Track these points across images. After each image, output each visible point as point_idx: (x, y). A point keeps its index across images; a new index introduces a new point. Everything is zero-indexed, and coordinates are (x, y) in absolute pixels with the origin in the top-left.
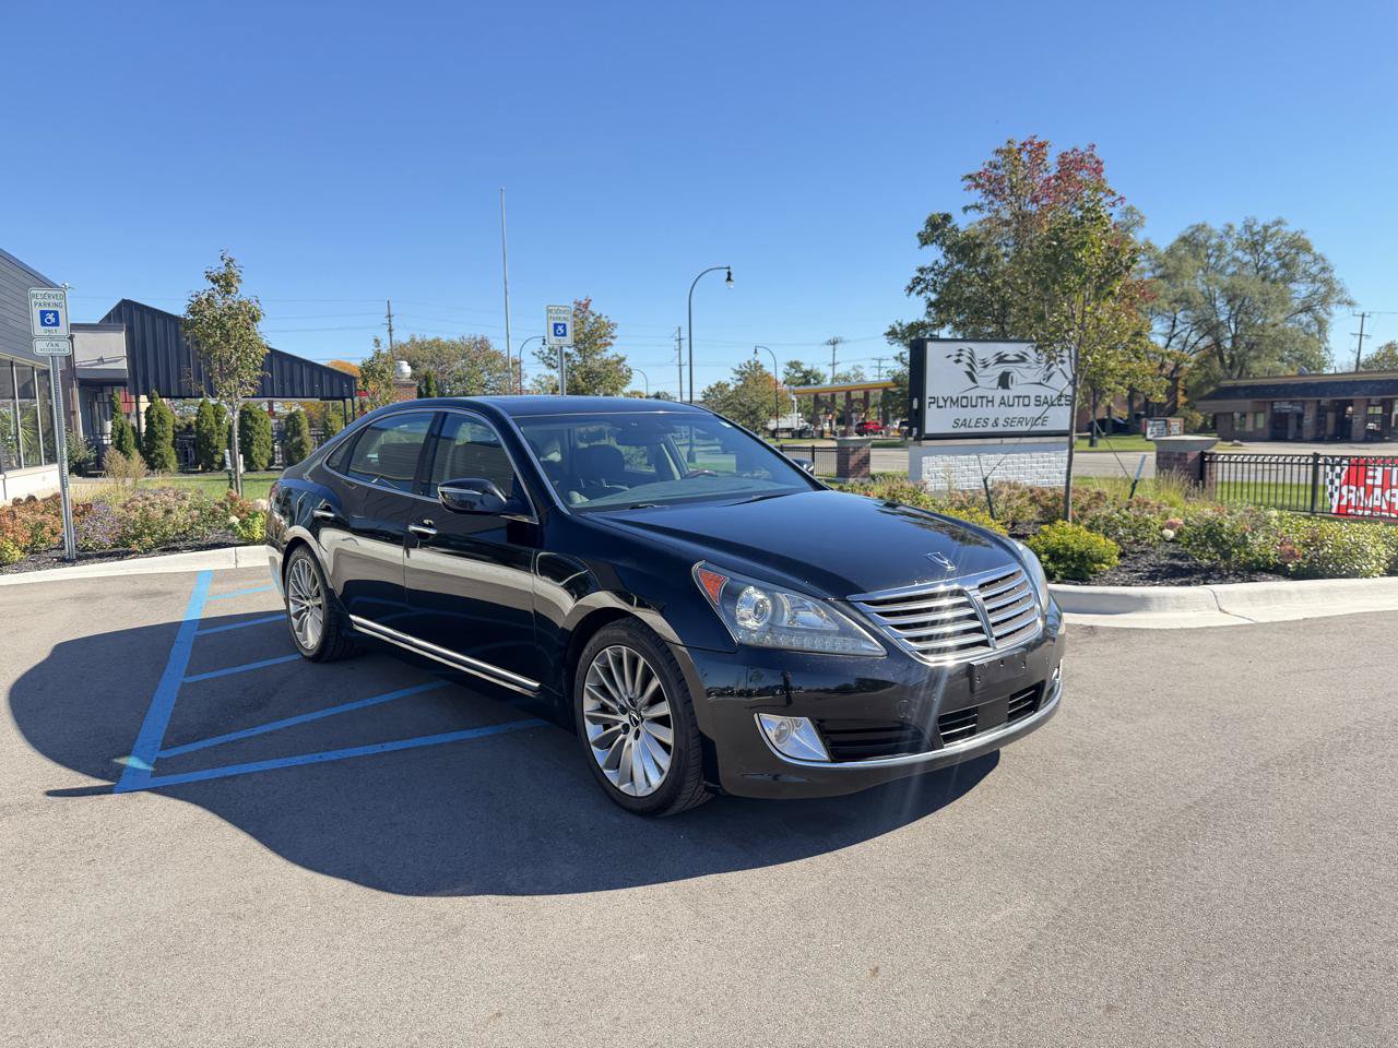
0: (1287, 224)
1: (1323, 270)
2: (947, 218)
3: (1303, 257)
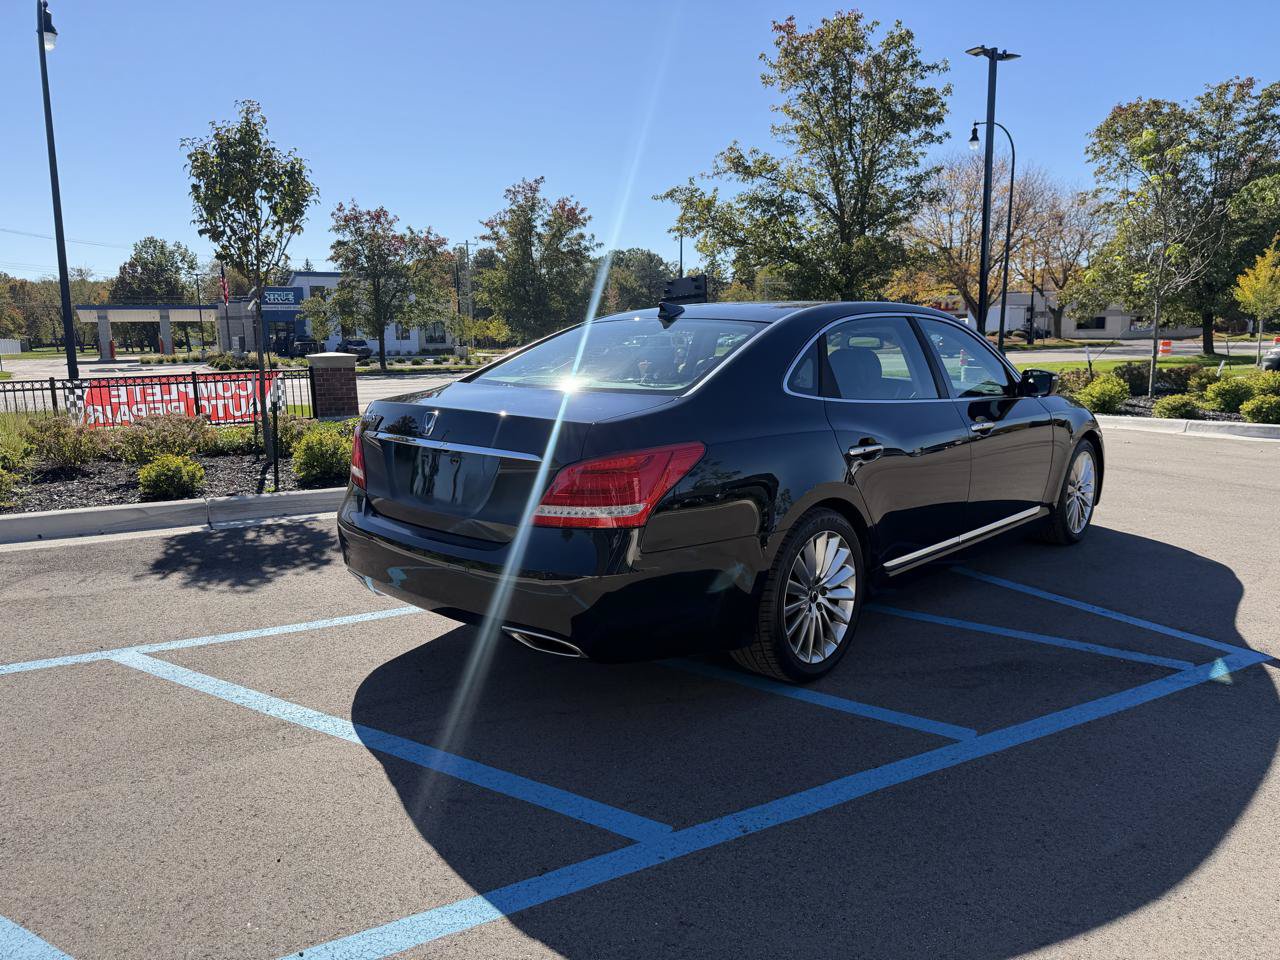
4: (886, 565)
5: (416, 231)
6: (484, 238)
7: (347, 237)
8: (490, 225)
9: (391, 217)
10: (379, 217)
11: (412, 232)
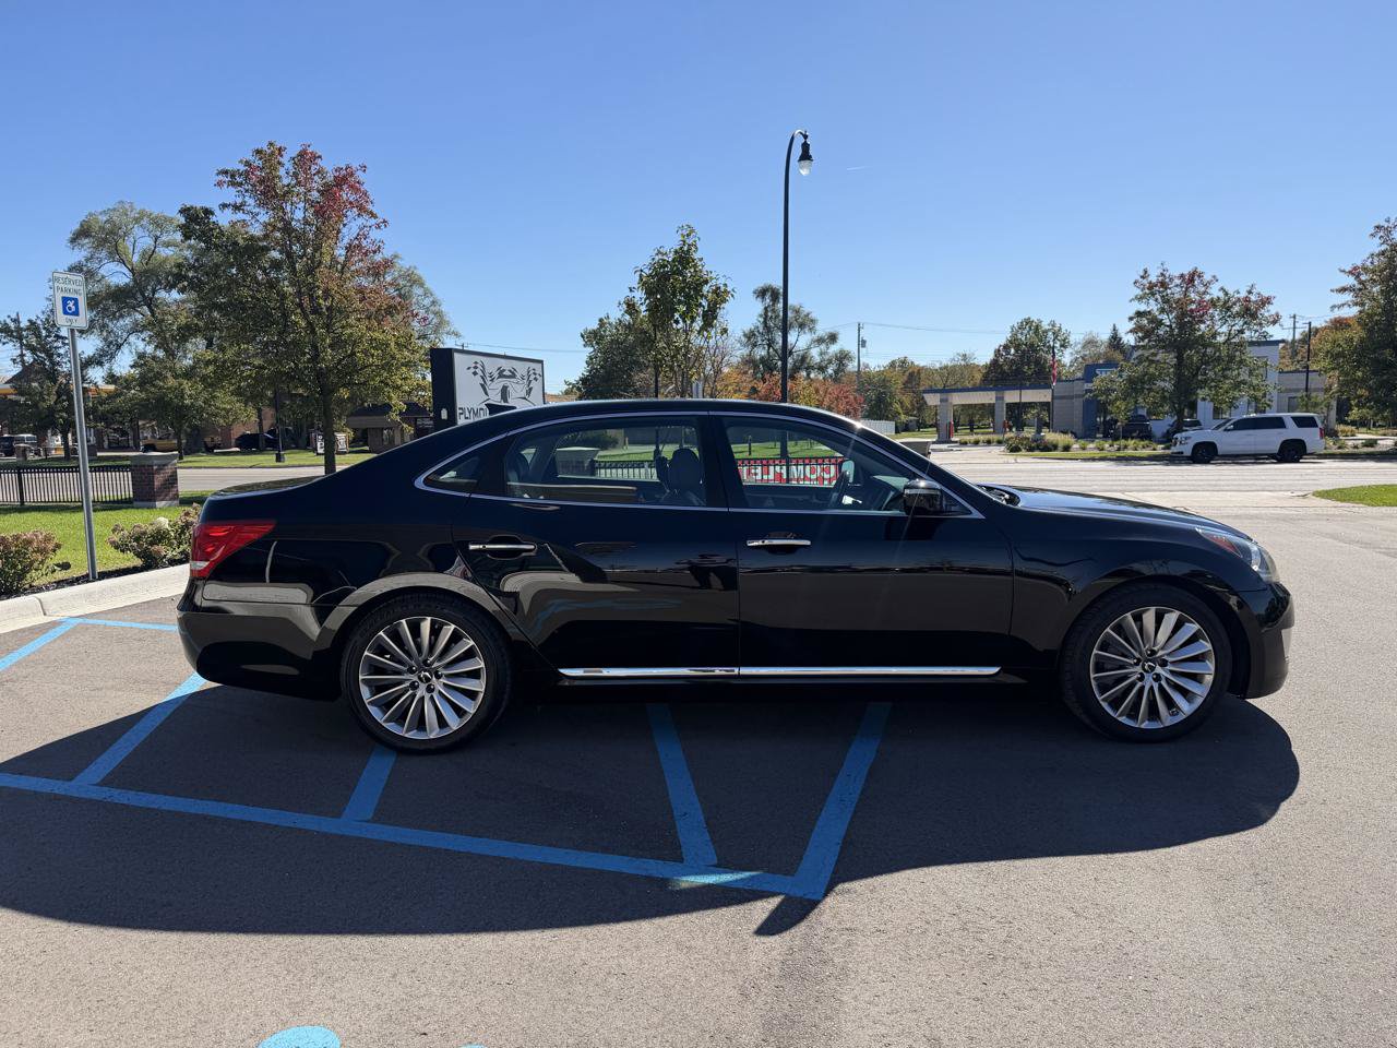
0: (402, 259)
1: (434, 303)
2: (208, 212)
3: (417, 291)
4: (562, 671)
5: (1231, 292)
6: (1343, 290)
7: (1153, 306)
8: (1355, 272)
9: (1207, 278)
10: (1191, 280)
11: (1226, 294)
